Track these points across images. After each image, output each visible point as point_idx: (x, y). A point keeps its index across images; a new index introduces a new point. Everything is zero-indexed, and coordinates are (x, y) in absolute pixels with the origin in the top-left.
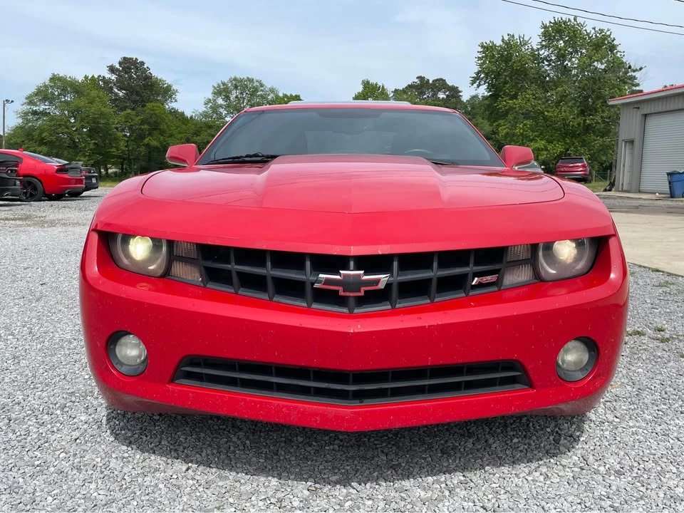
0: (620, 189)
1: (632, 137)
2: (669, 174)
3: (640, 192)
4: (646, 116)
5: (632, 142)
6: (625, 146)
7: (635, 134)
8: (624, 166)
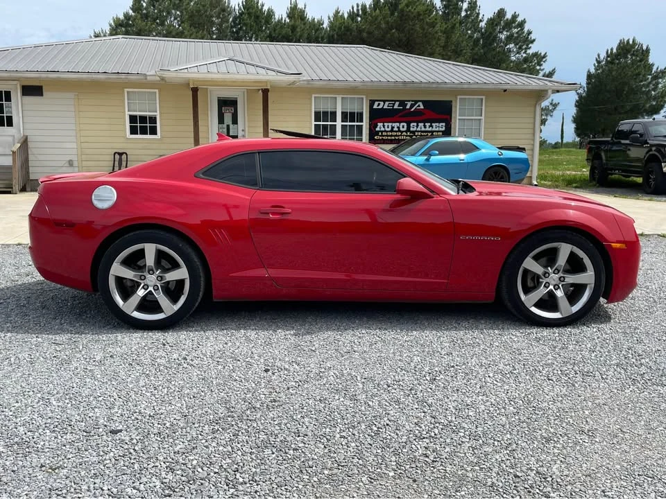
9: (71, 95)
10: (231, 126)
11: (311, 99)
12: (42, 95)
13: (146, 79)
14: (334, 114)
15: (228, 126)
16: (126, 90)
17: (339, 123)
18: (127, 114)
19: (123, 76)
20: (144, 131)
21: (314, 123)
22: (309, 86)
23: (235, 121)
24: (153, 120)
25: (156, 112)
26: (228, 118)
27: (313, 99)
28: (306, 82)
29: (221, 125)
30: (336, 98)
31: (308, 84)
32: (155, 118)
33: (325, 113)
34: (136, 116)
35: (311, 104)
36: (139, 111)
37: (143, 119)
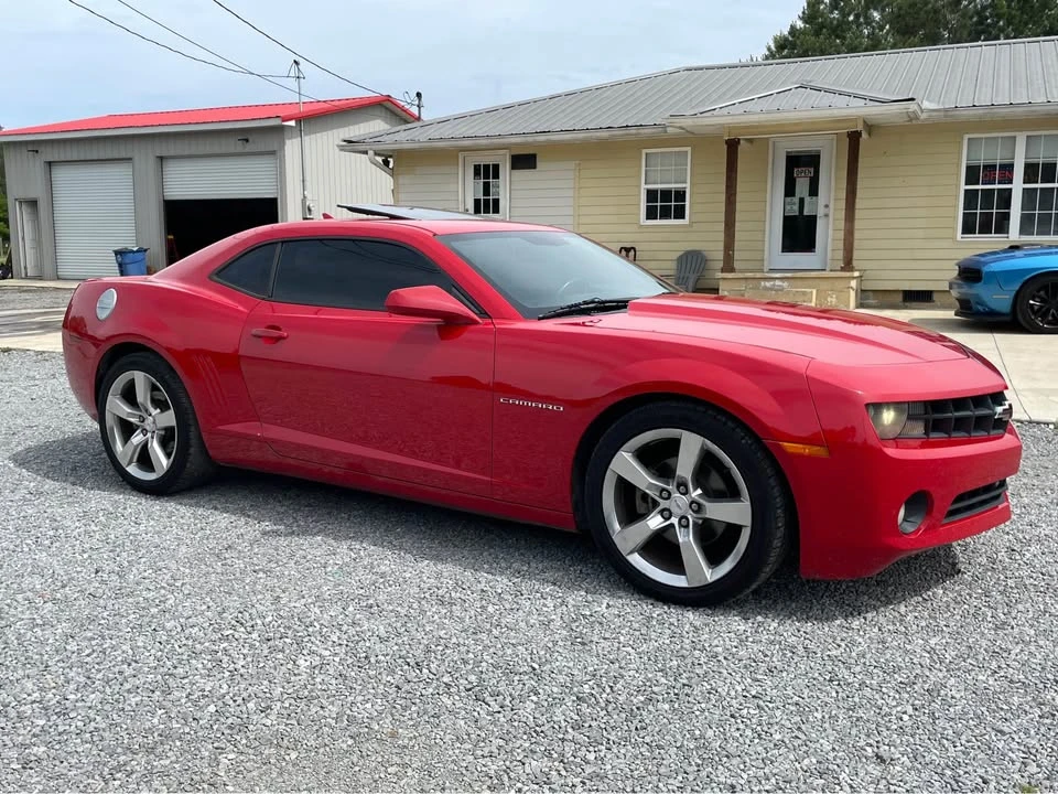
0: (23, 276)
1: (31, 195)
2: (117, 253)
3: (59, 279)
4: (50, 164)
5: (33, 204)
6: (20, 208)
7: (36, 191)
8: (23, 238)
9: (572, 165)
10: (807, 199)
11: (961, 143)
12: (535, 168)
13: (666, 132)
14: (1008, 169)
15: (802, 201)
16: (644, 151)
17: (1018, 186)
18: (644, 187)
19: (633, 131)
20: (665, 214)
21: (963, 187)
22: (949, 120)
23: (814, 191)
24: (681, 195)
25: (686, 182)
26: (802, 187)
27: (965, 142)
28: (942, 113)
29: (789, 199)
30: (1015, 137)
31: (945, 116)
32: (684, 192)
33: (990, 168)
34: (655, 192)
35: (960, 153)
36: (661, 183)
37: (666, 194)
